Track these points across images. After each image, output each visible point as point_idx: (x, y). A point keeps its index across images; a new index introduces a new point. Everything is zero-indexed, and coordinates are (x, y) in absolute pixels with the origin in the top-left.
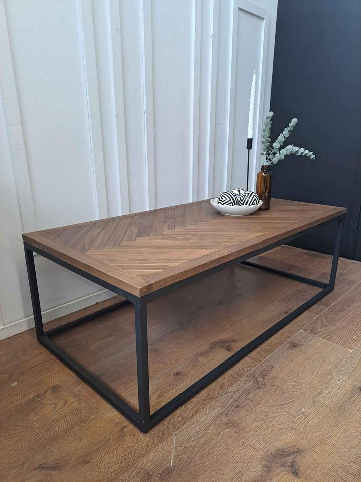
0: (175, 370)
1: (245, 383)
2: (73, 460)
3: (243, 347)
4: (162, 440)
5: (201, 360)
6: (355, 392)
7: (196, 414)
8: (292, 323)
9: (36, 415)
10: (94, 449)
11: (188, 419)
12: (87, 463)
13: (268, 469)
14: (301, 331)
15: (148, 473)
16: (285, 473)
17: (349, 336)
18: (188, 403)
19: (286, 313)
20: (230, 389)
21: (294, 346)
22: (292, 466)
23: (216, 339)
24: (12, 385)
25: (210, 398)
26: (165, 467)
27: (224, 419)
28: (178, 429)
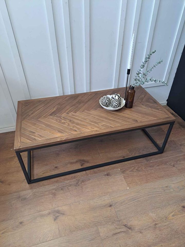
0: (56, 166)
1: (73, 182)
2: (7, 182)
3: (88, 166)
4: (31, 188)
5: (69, 165)
6: (106, 206)
7: (48, 185)
8: (120, 163)
9: (9, 163)
10: (14, 182)
11: (44, 185)
12: (10, 185)
13: (49, 214)
14: (119, 169)
15: (20, 196)
16: (52, 218)
17: (137, 181)
18: (49, 180)
19: (124, 157)
20: (66, 182)
21: (108, 175)
22: (57, 217)
23: (82, 159)
24: (11, 150)
25: (57, 182)
26: (25, 197)
27: (54, 191)
28: (38, 188)
